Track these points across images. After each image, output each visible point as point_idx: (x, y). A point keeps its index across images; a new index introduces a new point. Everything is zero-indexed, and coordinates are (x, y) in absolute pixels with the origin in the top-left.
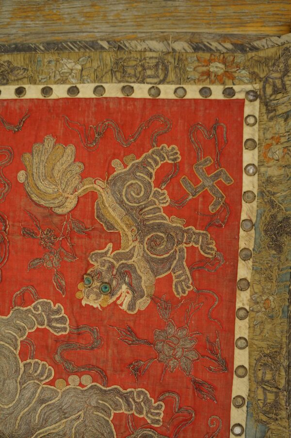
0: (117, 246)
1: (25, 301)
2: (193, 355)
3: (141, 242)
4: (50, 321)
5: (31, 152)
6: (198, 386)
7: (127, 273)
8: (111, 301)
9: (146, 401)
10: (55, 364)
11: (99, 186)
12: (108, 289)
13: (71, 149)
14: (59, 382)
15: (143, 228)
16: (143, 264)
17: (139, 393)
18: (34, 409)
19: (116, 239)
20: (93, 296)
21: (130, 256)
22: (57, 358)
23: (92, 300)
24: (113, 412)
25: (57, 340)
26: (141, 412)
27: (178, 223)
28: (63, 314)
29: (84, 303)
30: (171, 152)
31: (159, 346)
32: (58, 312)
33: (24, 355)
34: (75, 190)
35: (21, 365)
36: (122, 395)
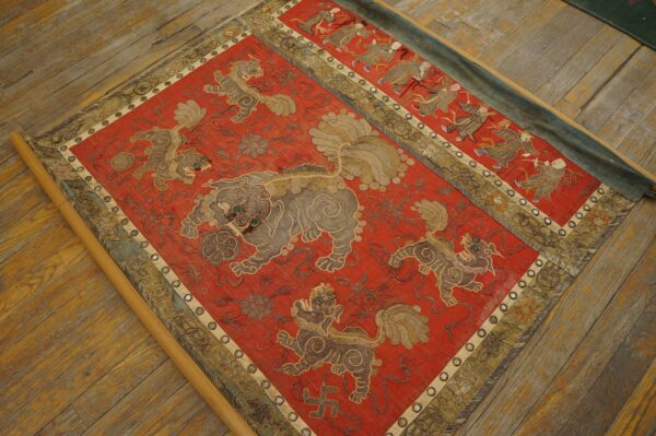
0: (335, 324)
1: (351, 258)
2: (245, 311)
3: (325, 338)
4: (329, 260)
5: (427, 325)
6: (228, 299)
7: (317, 318)
8: (311, 297)
9: (247, 270)
10: (308, 245)
11: (375, 343)
12: (318, 300)
13: (409, 346)
14: (296, 240)
15: (332, 345)
17: (254, 270)
18: (295, 218)
19: (339, 327)
20: (321, 291)
21: (324, 326)
23: (320, 289)
24: (258, 251)
25: (317, 256)
26: (245, 263)
28: (327, 269)
29: (323, 284)
30: (358, 398)
31: (267, 300)
32: (330, 269)
33: (325, 235)
34: (384, 330)
35: (321, 230)
36: (261, 262)
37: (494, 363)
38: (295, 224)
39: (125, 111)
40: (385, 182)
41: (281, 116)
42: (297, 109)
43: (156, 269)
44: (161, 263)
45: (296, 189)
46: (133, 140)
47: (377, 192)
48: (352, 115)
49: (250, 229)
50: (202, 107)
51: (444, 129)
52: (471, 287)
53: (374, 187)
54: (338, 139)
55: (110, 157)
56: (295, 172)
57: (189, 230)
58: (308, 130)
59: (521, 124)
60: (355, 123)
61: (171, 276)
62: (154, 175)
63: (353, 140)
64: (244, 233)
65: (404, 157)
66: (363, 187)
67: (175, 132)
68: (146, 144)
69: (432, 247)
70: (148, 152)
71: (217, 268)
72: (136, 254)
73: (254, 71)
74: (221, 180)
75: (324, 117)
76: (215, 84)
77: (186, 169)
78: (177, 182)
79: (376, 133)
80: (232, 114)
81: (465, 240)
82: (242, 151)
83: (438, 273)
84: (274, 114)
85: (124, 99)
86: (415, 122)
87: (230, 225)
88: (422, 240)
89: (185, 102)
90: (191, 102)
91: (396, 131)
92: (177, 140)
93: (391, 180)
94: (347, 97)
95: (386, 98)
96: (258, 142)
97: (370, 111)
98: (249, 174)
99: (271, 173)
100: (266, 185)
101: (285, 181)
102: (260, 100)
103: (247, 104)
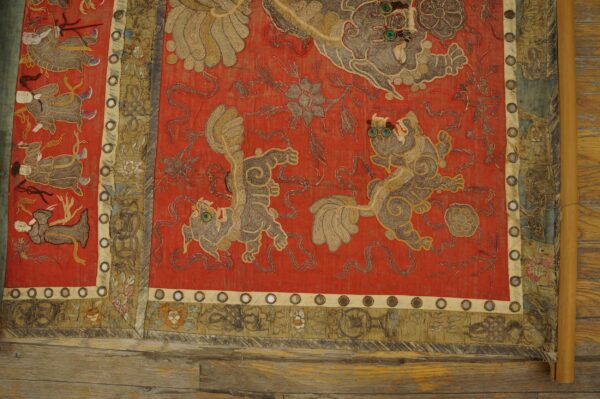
39: (405, 301)
41: (240, 113)
42: (214, 107)
43: (518, 46)
44: (509, 49)
45: (315, 7)
46: (427, 243)
48: (170, 45)
49: (397, 5)
50: (311, 217)
54: (216, 29)
55: (469, 240)
57: (456, 60)
58: (232, 67)
60: (178, 33)
61: (509, 26)
62: (442, 164)
63: (203, 15)
64: (406, 6)
67: (373, 208)
68: (417, 220)
70: (425, 207)
72: (525, 80)
73: (205, 215)
74: (379, 87)
75: (200, 68)
76: (267, 240)
77: (401, 138)
78: (426, 129)
80: (289, 169)
82: (323, 105)
84: (246, 124)
85: (391, 325)
87: (412, 28)
89: (325, 245)
90: (318, 238)
92: (380, 192)
94: (150, 74)
95: (116, 35)
96: (296, 101)
97: (148, 34)
98: (343, 68)
99: (321, 48)
100: (339, 39)
101: (315, 27)
102: (241, 160)
103: (259, 168)
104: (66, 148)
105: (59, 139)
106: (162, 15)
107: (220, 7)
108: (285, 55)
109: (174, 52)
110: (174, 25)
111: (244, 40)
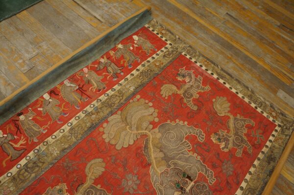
1: (196, 126)
2: (231, 173)
3: (234, 136)
4: (199, 136)
5: (220, 97)
6: (227, 183)
7: (227, 140)
8: (218, 143)
9: (212, 175)
10: (193, 146)
11: (232, 117)
12: (219, 140)
13: (229, 104)
14: (191, 152)
16: (232, 141)
17: (211, 172)
18: (179, 154)
20: (214, 139)
21: (230, 137)
22: (195, 146)
24: (200, 171)
25: (198, 142)
26: (208, 177)
27: (246, 138)
28: (204, 137)
29: (211, 138)
32: (203, 135)
33: (187, 138)
34: (225, 113)
35: (184, 140)
36: (206, 169)
37: (228, 77)
38: (182, 153)
40: (152, 110)
41: (105, 168)
42: (99, 157)
45: (161, 155)
47: (158, 113)
48: (105, 125)
49: (189, 177)
51: (115, 79)
52: (201, 80)
53: (156, 114)
54: (124, 133)
56: (150, 156)
58: (117, 150)
59: (112, 46)
60: (111, 123)
63: (124, 125)
64: (192, 180)
65: (135, 99)
66: (157, 120)
69: (186, 92)
71: (214, 192)
75: (107, 141)
79: (119, 112)
81: (180, 79)
82: (135, 190)
83: (197, 91)
84: (104, 173)
86: (110, 92)
88: (182, 96)
91: (117, 102)
93: (150, 107)
94: (90, 127)
95: (92, 106)
96: (127, 180)
97: (102, 115)
98: (153, 183)
99: (151, 170)
100: (160, 172)
101: (156, 161)
102: (91, 184)
103: (94, 192)
104: (41, 124)
105: (42, 119)
106: (112, 113)
107: (131, 127)
108: (137, 162)
109: (104, 128)
110: (112, 120)
111: (129, 145)
